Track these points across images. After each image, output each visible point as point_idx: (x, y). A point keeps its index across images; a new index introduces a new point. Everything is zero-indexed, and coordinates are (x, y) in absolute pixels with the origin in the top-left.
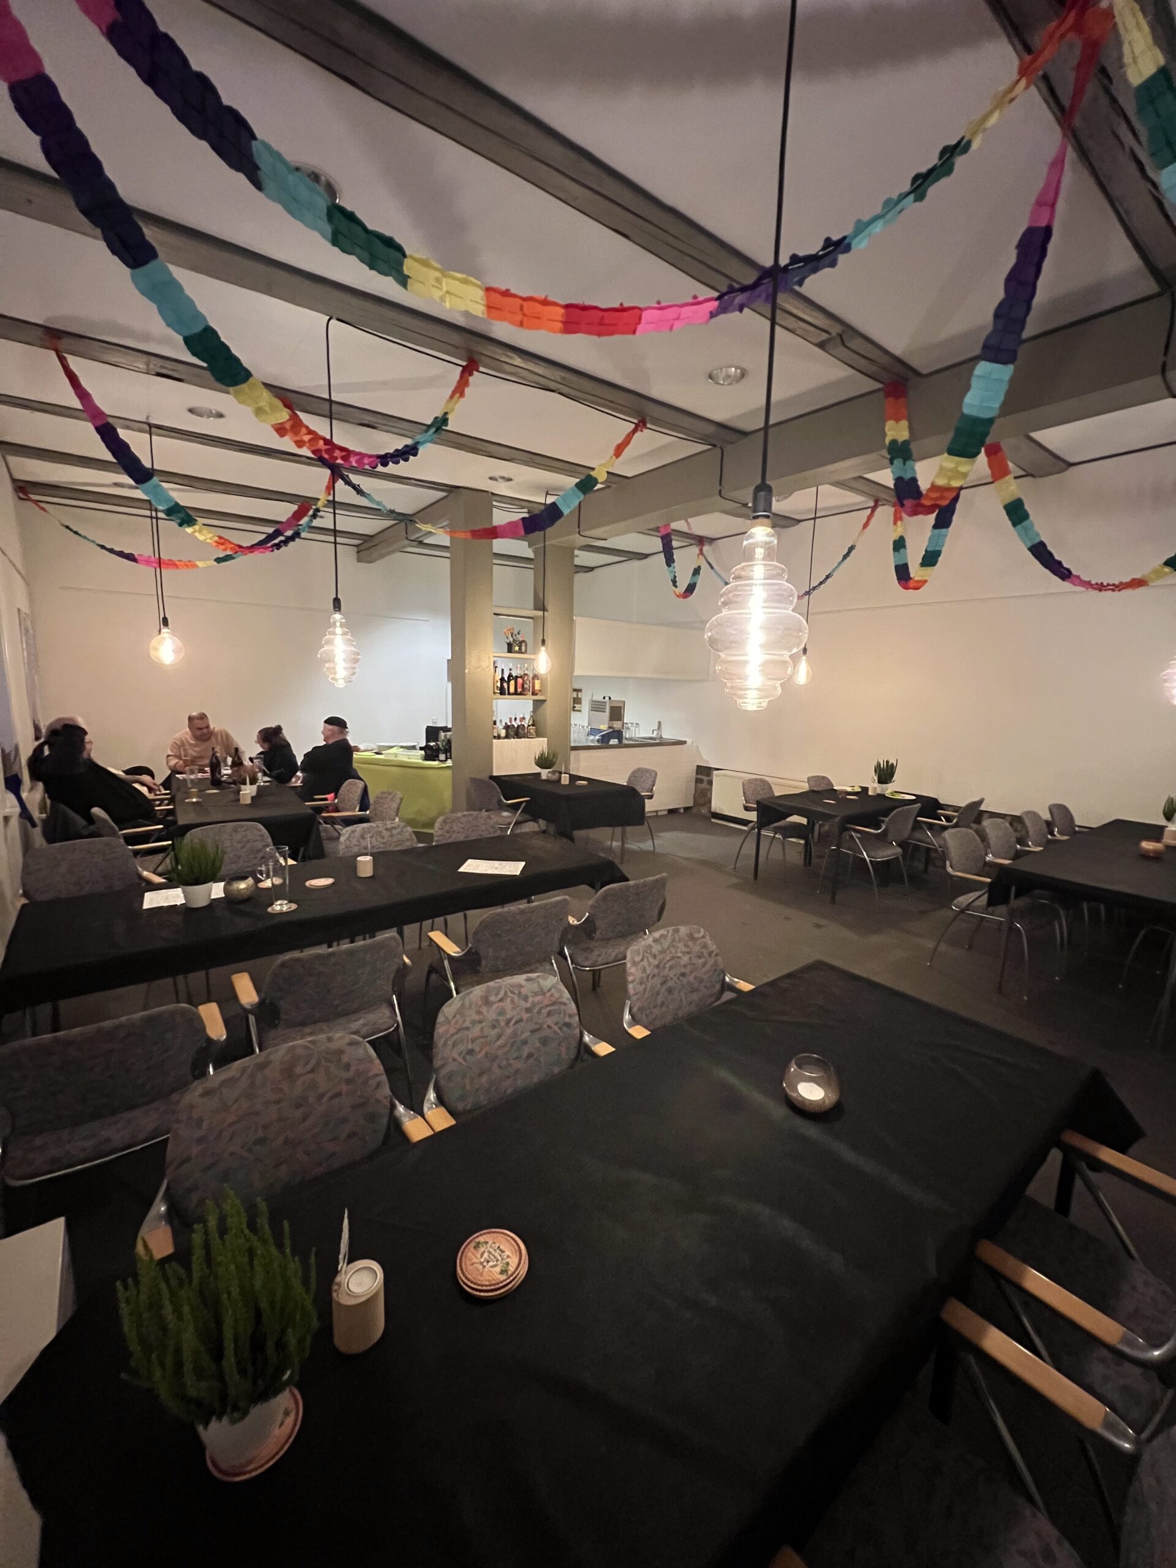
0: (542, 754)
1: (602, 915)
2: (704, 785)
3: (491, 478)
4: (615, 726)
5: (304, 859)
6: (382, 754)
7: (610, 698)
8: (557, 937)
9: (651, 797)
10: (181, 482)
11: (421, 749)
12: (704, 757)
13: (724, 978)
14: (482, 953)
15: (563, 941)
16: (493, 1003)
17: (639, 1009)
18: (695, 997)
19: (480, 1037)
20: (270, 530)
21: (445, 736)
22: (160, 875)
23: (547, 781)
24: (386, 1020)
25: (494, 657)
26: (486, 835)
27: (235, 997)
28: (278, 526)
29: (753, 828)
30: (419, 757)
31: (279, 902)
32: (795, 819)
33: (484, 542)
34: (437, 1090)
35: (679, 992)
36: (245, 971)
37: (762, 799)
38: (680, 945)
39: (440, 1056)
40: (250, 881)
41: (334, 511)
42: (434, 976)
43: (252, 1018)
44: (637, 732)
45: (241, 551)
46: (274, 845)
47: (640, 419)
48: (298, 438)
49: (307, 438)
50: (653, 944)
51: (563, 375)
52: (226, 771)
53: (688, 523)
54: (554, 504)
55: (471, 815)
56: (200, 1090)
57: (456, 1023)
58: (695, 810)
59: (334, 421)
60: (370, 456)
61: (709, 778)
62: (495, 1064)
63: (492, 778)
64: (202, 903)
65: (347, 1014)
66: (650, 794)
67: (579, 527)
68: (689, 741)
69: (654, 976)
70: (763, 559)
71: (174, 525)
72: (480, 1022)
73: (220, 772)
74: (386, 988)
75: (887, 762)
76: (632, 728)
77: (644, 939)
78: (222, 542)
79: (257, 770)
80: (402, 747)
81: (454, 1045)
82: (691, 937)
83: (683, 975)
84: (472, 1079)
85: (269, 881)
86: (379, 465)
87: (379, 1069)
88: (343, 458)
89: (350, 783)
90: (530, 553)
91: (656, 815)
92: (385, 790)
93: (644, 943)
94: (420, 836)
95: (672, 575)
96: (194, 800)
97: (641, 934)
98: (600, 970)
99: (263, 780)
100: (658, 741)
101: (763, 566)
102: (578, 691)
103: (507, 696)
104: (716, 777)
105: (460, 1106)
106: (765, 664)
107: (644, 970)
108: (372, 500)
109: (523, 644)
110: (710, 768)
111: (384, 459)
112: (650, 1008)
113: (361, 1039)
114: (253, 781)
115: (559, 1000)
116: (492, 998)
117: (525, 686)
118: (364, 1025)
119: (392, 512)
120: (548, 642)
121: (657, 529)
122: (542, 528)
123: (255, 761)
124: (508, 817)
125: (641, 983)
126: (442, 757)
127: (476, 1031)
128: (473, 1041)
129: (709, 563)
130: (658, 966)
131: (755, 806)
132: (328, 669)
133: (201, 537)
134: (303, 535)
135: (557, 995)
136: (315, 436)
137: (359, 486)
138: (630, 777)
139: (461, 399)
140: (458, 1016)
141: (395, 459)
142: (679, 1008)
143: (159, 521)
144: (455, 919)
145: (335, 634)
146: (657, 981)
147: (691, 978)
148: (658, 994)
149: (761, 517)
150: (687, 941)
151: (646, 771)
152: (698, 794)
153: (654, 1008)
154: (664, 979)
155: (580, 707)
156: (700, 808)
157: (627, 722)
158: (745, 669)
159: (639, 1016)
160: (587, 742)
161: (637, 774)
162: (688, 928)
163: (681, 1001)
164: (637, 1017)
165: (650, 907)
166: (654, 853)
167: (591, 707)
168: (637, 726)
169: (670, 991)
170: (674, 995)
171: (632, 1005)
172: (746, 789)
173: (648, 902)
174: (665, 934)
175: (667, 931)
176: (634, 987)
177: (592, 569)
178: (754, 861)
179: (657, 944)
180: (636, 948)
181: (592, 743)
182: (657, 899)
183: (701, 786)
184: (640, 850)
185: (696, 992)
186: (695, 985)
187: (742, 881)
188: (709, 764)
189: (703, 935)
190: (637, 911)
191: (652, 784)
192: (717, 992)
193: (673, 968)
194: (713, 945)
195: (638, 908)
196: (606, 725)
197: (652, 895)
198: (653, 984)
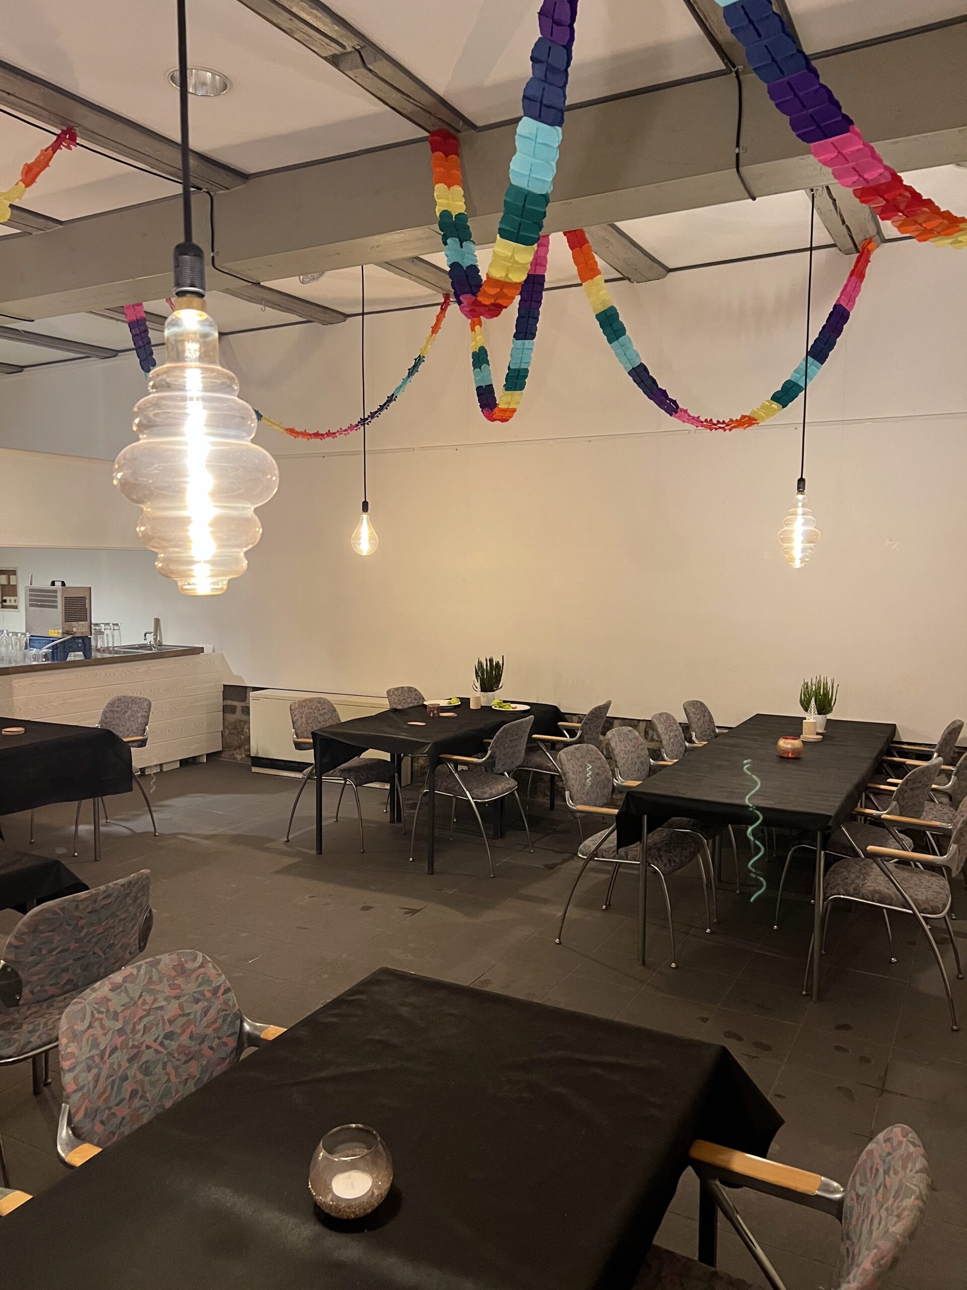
2: (238, 715)
4: (74, 630)
7: (63, 584)
9: (142, 743)
12: (235, 672)
13: (242, 1026)
17: (86, 1115)
18: (194, 1068)
29: (309, 777)
32: (371, 754)
37: (320, 730)
38: (164, 987)
44: (116, 638)
47: (65, 128)
50: (110, 995)
58: (225, 757)
61: (243, 704)
66: (141, 738)
68: (208, 649)
69: (114, 1050)
70: (201, 359)
75: (491, 661)
76: (106, 632)
77: (94, 991)
82: (181, 970)
83: (170, 1036)
91: (160, 772)
93: (94, 995)
100: (154, 651)
102: (9, 573)
104: (255, 701)
107: (95, 1044)
110: (245, 688)
112: (110, 1109)
121: (121, 310)
125: (89, 1069)
130: (121, 1031)
131: (311, 741)
138: (105, 713)
142: (166, 1094)
146: (121, 1057)
147: (184, 1040)
148: (125, 1078)
149: (189, 295)
150: (174, 978)
151: (133, 700)
152: (227, 731)
153: (117, 1105)
154: (135, 1051)
155: (15, 601)
156: (232, 753)
157: (97, 622)
158: (187, 531)
159: (87, 1126)
160: (24, 659)
161: (118, 707)
162: (174, 956)
163: (169, 1080)
164: (84, 1130)
165: (121, 929)
166: (155, 835)
167: (31, 600)
168: (116, 628)
169: (146, 1070)
170: (155, 1074)
171: (72, 1112)
172: (296, 715)
173: (117, 921)
174: (135, 972)
175: (139, 968)
176: (75, 1079)
177: (21, 368)
178: (315, 826)
179: (119, 994)
180: (80, 1006)
181: (34, 661)
182: (135, 914)
183: (232, 718)
184: (128, 832)
185: (196, 1060)
186: (192, 1049)
187: (300, 859)
188: (243, 681)
189: (202, 963)
190: (99, 939)
191: (143, 722)
192: (232, 1052)
193: (151, 1028)
194: (220, 975)
195: (101, 935)
196: (58, 629)
197: (125, 909)
198: (113, 1063)
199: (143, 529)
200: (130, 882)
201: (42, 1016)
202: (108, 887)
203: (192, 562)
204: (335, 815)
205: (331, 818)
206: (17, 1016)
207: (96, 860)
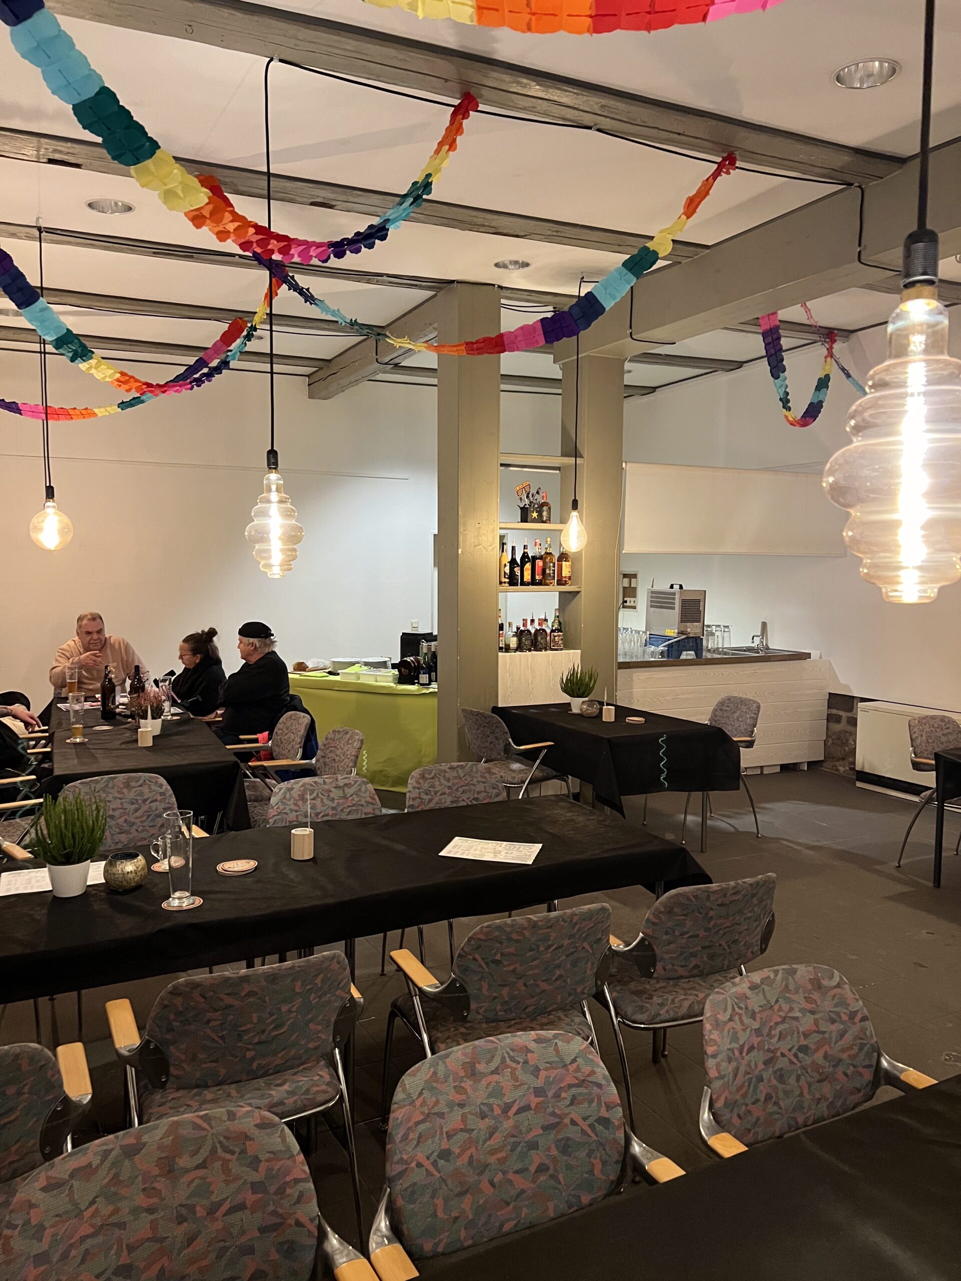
0: (573, 674)
1: (665, 937)
2: (842, 726)
3: (497, 265)
4: (689, 630)
5: (221, 830)
6: (338, 674)
7: (681, 587)
8: (590, 970)
9: (750, 744)
10: (79, 302)
11: (394, 666)
12: (842, 681)
13: (879, 1062)
14: (471, 990)
15: (601, 976)
16: (484, 1075)
17: (726, 1105)
18: (827, 1090)
19: (462, 1130)
20: (191, 360)
21: (429, 648)
22: (25, 848)
23: (581, 716)
24: (323, 1087)
25: (501, 528)
26: (483, 799)
27: (108, 1036)
28: (201, 354)
29: (929, 800)
30: (391, 679)
31: (177, 894)
33: (486, 358)
34: (393, 1214)
35: (798, 1079)
36: (126, 998)
37: (945, 751)
38: (800, 998)
39: (396, 1158)
40: (141, 860)
41: (271, 327)
42: (398, 1021)
43: (131, 1072)
44: (726, 639)
45: (151, 392)
46: (179, 808)
47: (725, 155)
48: (221, 228)
49: (231, 227)
50: (749, 993)
51: (604, 102)
52: (122, 699)
53: (808, 311)
54: (590, 295)
55: (462, 767)
56: (42, 1182)
57: (424, 1104)
58: (826, 768)
59: (272, 201)
60: (319, 245)
61: (849, 714)
62: (485, 1178)
63: (496, 710)
64: (74, 890)
65: (264, 1073)
66: (749, 739)
67: (631, 327)
68: (815, 655)
69: (751, 1048)
70: (926, 351)
71: (65, 360)
72: (461, 1105)
73: (114, 702)
74: (323, 1037)
76: (717, 633)
77: (735, 985)
78: (125, 379)
79: (164, 698)
80: (366, 664)
81: (420, 1139)
82: (817, 984)
83: (804, 1049)
84: (446, 1200)
85: (166, 861)
86: (332, 256)
87: (305, 1172)
88: (281, 251)
89: (290, 717)
90: (556, 372)
91: (761, 774)
92: (338, 727)
93: (734, 990)
94: (387, 798)
95: (782, 391)
96: (78, 740)
97: (734, 972)
98: (665, 1028)
99: (170, 711)
100: (761, 654)
101: (924, 364)
102: (631, 576)
103: (519, 587)
104: (863, 713)
105: (427, 1247)
106: (930, 526)
107: (735, 1038)
108: (326, 309)
109: (545, 508)
110: (854, 697)
111: (339, 248)
112: (746, 1105)
113: (277, 1119)
114: (157, 713)
115: (589, 1079)
116: (481, 1067)
117: (548, 571)
118: (291, 1093)
119: (353, 323)
120: (583, 503)
121: (756, 322)
122: (574, 332)
123: (161, 684)
124: (520, 771)
125: (730, 1060)
126: (424, 678)
127: (454, 1119)
128: (449, 1136)
129: (843, 369)
130: (758, 1032)
131: (933, 762)
132: (260, 551)
133: (98, 375)
134: (233, 364)
135: (586, 1069)
136: (244, 223)
137: (308, 290)
138: (715, 710)
139: (451, 153)
140: (426, 1094)
141: (354, 247)
142: (799, 1107)
143: (47, 355)
144: (436, 931)
145: (269, 501)
146: (758, 1057)
147: (819, 1057)
148: (760, 1079)
149: (918, 285)
150: (810, 992)
151: (742, 701)
152: (831, 741)
153: (753, 1104)
154: (771, 1055)
155: (634, 602)
156: (835, 763)
157: (709, 624)
158: (896, 535)
159: (726, 1116)
160: (644, 655)
161: (728, 706)
162: (811, 969)
163: (801, 1094)
164: (723, 1118)
165: (746, 927)
166: (757, 837)
167: (651, 602)
168: (726, 630)
169: (781, 1076)
170: (789, 1084)
171: (714, 1097)
172: (915, 732)
173: (743, 919)
174: (772, 976)
175: (776, 972)
176: (718, 1065)
177: (653, 389)
178: (933, 856)
179: (757, 994)
180: (721, 997)
181: (652, 657)
182: (759, 916)
183: (837, 727)
184: (732, 829)
185: (829, 1082)
186: (826, 1070)
187: (912, 889)
188: (850, 690)
189: (839, 984)
190: (725, 933)
191: (752, 723)
192: (867, 1086)
193: (786, 1037)
194: (857, 1000)
195: (727, 930)
196: (674, 629)
197: (750, 909)
198: (750, 1061)
199: (850, 534)
200: (757, 883)
201: (670, 992)
202: (738, 884)
203: (899, 568)
204: (955, 847)
205: (952, 850)
206: (648, 986)
207: (702, 851)
